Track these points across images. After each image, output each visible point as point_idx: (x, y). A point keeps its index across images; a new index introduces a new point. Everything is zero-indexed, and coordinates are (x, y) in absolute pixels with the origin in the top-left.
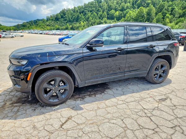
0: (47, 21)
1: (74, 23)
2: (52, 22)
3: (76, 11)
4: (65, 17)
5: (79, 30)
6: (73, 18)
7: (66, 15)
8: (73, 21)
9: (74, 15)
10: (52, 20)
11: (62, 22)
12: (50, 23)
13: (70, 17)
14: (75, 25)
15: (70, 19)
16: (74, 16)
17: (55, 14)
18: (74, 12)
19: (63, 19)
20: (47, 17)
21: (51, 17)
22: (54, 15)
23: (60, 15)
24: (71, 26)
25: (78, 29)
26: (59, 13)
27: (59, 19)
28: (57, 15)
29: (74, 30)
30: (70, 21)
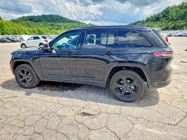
0: (146, 22)
1: (178, 21)
2: (151, 23)
3: (184, 7)
4: (168, 16)
5: (183, 29)
6: (178, 16)
7: (170, 14)
8: (177, 20)
9: (180, 12)
10: (152, 20)
11: (163, 22)
12: (149, 24)
13: (174, 15)
14: (179, 24)
15: (174, 17)
16: (180, 14)
17: (157, 14)
18: (181, 9)
19: (164, 18)
20: (147, 17)
21: (152, 17)
22: (155, 15)
23: (162, 14)
24: (173, 25)
25: (181, 29)
26: (161, 13)
27: (161, 18)
28: (158, 15)
29: (176, 29)
30: (173, 20)
